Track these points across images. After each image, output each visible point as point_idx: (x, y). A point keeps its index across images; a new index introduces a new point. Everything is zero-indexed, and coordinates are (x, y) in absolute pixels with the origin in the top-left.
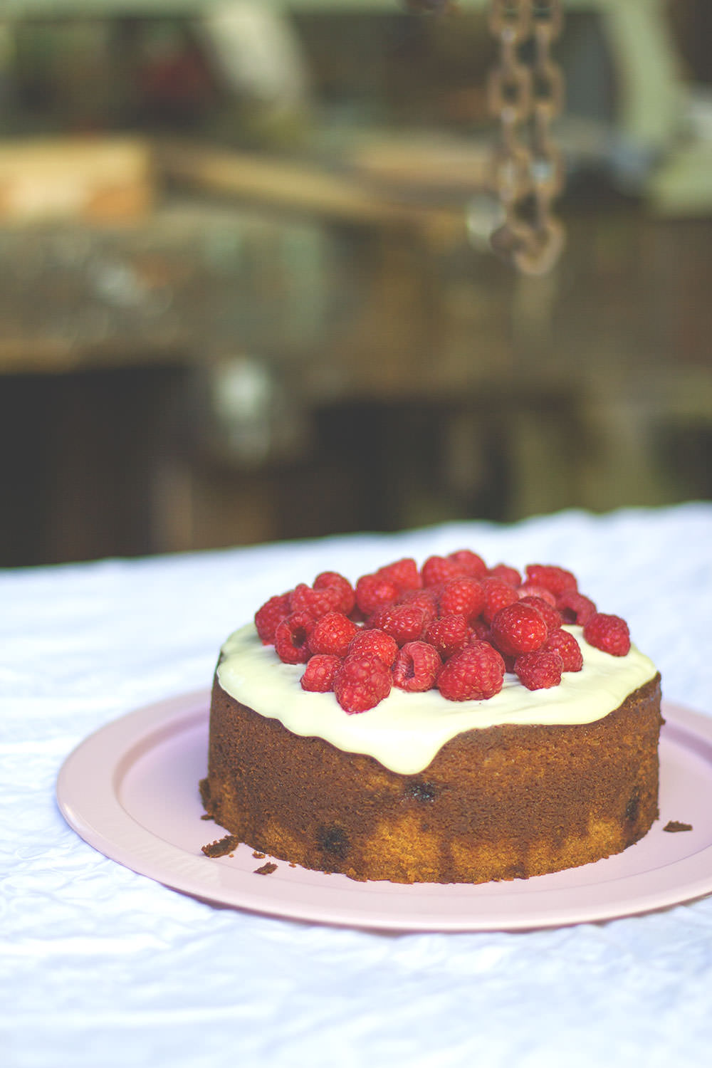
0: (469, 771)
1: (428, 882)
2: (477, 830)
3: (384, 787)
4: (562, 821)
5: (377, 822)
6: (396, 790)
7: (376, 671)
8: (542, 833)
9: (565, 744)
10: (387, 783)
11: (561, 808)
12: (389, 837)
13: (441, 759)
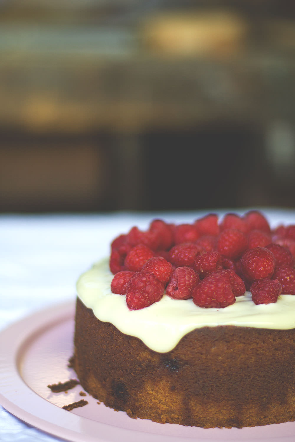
0: (202, 354)
1: (175, 423)
2: (206, 393)
3: (148, 359)
4: (266, 393)
5: (144, 381)
6: (155, 362)
7: (150, 284)
8: (251, 399)
9: (271, 342)
10: (149, 357)
11: (266, 384)
12: (151, 392)
13: (183, 344)
